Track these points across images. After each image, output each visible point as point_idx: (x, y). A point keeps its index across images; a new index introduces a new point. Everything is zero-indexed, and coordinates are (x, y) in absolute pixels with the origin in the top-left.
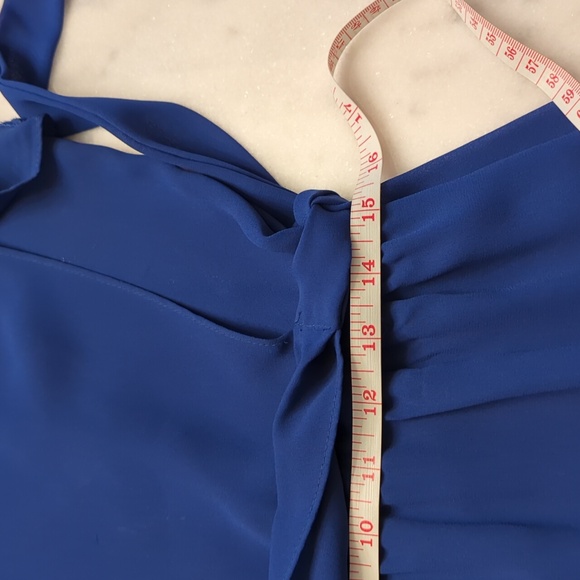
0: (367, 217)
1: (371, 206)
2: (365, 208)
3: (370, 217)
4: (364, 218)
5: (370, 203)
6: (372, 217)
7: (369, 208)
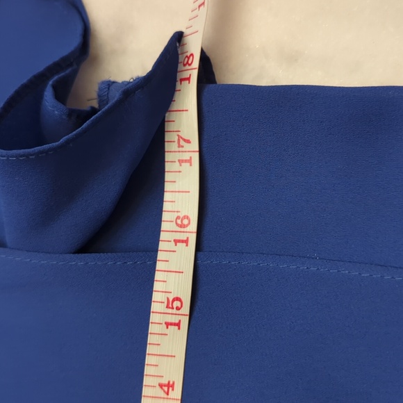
0: (172, 324)
1: (178, 309)
2: (170, 311)
3: (175, 324)
4: (168, 324)
5: (177, 304)
6: (178, 325)
7: (175, 311)
